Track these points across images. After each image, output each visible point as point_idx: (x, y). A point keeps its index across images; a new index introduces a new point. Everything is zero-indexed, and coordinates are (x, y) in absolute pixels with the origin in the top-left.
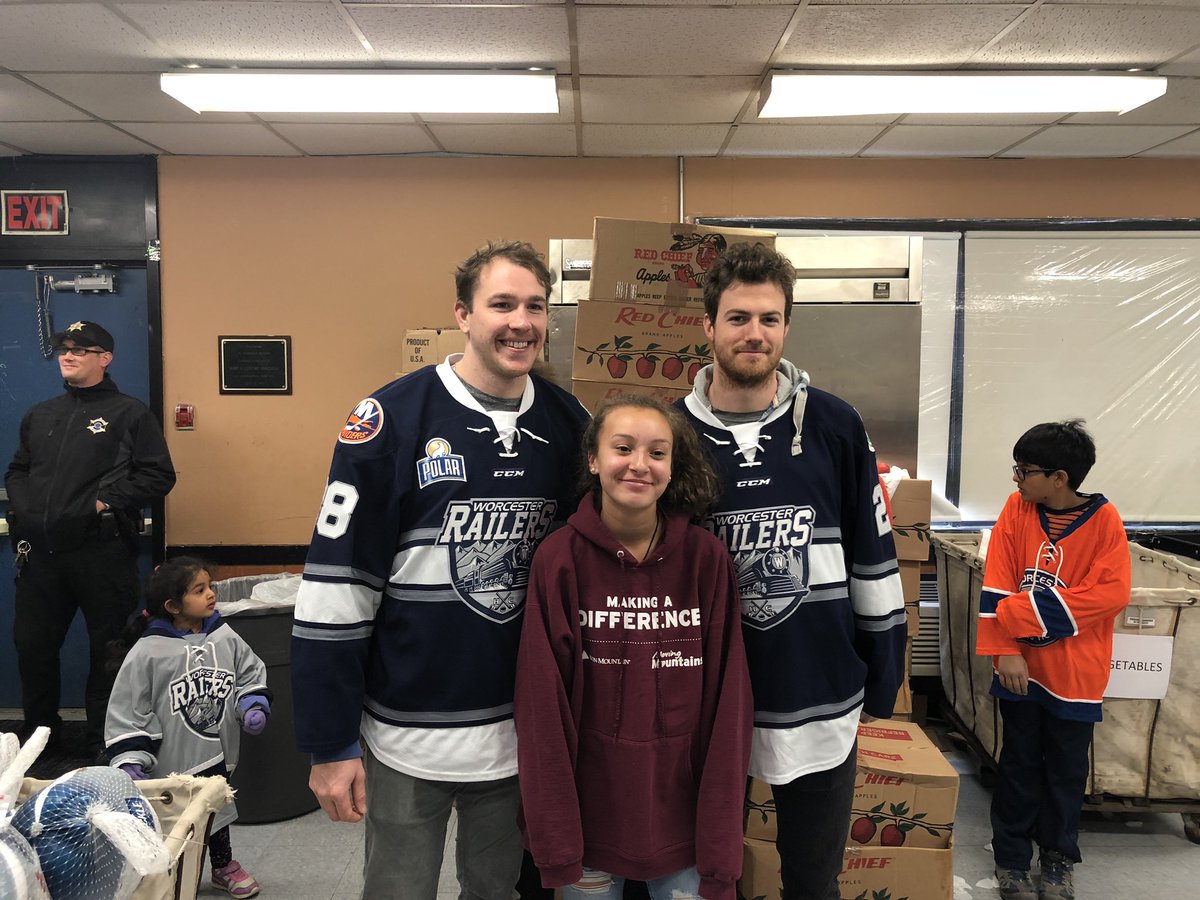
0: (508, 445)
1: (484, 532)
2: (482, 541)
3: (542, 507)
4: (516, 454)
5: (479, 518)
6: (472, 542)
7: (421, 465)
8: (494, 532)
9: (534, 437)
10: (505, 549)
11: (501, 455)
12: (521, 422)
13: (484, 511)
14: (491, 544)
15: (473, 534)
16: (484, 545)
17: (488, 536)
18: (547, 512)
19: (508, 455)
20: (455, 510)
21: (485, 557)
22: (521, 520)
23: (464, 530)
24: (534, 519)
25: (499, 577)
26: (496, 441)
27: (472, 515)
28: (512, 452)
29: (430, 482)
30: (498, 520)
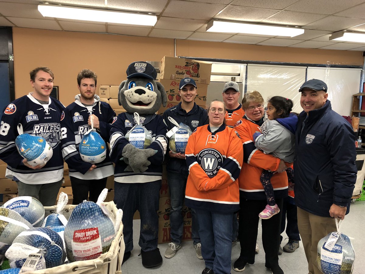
0: (47, 112)
1: (43, 131)
2: (43, 133)
3: (57, 125)
4: (49, 114)
5: (42, 128)
6: (41, 133)
7: (27, 117)
8: (46, 131)
9: (53, 110)
10: (49, 134)
11: (46, 114)
12: (49, 106)
13: (43, 126)
14: (45, 133)
15: (41, 131)
16: (44, 134)
17: (44, 132)
18: (58, 126)
19: (48, 114)
20: (36, 126)
21: (44, 136)
22: (52, 128)
23: (39, 131)
24: (55, 128)
25: (48, 140)
26: (44, 111)
27: (40, 127)
28: (48, 113)
29: (30, 121)
30: (46, 128)
